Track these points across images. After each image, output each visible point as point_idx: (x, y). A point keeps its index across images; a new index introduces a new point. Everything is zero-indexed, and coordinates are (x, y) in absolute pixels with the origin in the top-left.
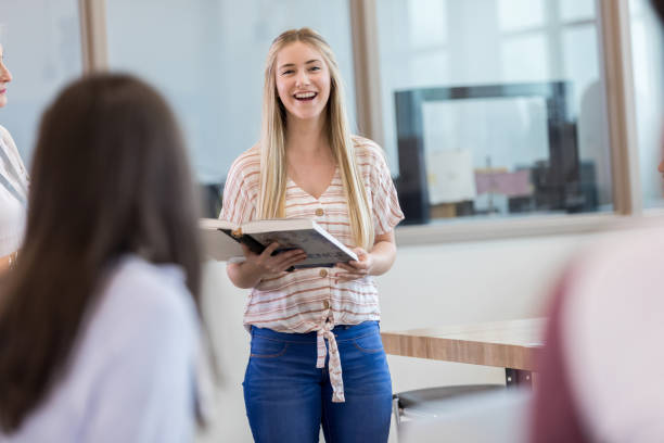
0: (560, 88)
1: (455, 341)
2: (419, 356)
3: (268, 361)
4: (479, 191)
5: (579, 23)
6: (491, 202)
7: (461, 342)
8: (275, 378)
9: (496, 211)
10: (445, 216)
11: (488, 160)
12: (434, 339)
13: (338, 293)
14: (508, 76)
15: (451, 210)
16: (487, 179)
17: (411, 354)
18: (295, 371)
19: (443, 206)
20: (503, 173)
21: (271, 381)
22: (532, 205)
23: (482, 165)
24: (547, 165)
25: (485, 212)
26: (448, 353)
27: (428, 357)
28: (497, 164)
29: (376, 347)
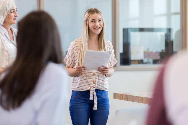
0: (169, 30)
1: (135, 96)
2: (125, 100)
3: (76, 98)
4: (145, 57)
5: (176, 14)
6: (148, 60)
7: (137, 96)
8: (78, 103)
9: (149, 63)
10: (135, 63)
11: (148, 49)
12: (129, 95)
13: (97, 80)
14: (155, 26)
15: (137, 62)
16: (147, 54)
17: (122, 99)
18: (83, 101)
19: (135, 61)
20: (152, 53)
21: (77, 104)
22: (159, 62)
23: (146, 50)
24: (164, 51)
25: (146, 63)
26: (133, 100)
27: (127, 100)
28: (150, 50)
29: (106, 97)
